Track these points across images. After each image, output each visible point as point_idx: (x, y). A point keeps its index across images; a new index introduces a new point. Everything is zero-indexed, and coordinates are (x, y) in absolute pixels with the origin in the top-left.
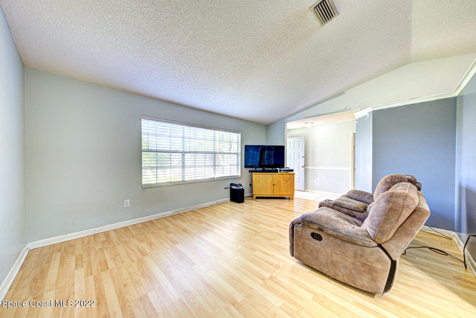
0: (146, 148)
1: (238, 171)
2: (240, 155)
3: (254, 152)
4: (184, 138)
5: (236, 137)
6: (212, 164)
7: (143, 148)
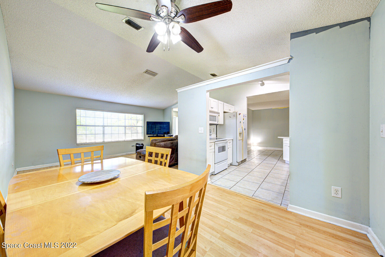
0: (79, 124)
1: (142, 136)
2: (143, 127)
3: (152, 125)
4: (104, 118)
5: (140, 117)
6: (124, 132)
7: (77, 124)
